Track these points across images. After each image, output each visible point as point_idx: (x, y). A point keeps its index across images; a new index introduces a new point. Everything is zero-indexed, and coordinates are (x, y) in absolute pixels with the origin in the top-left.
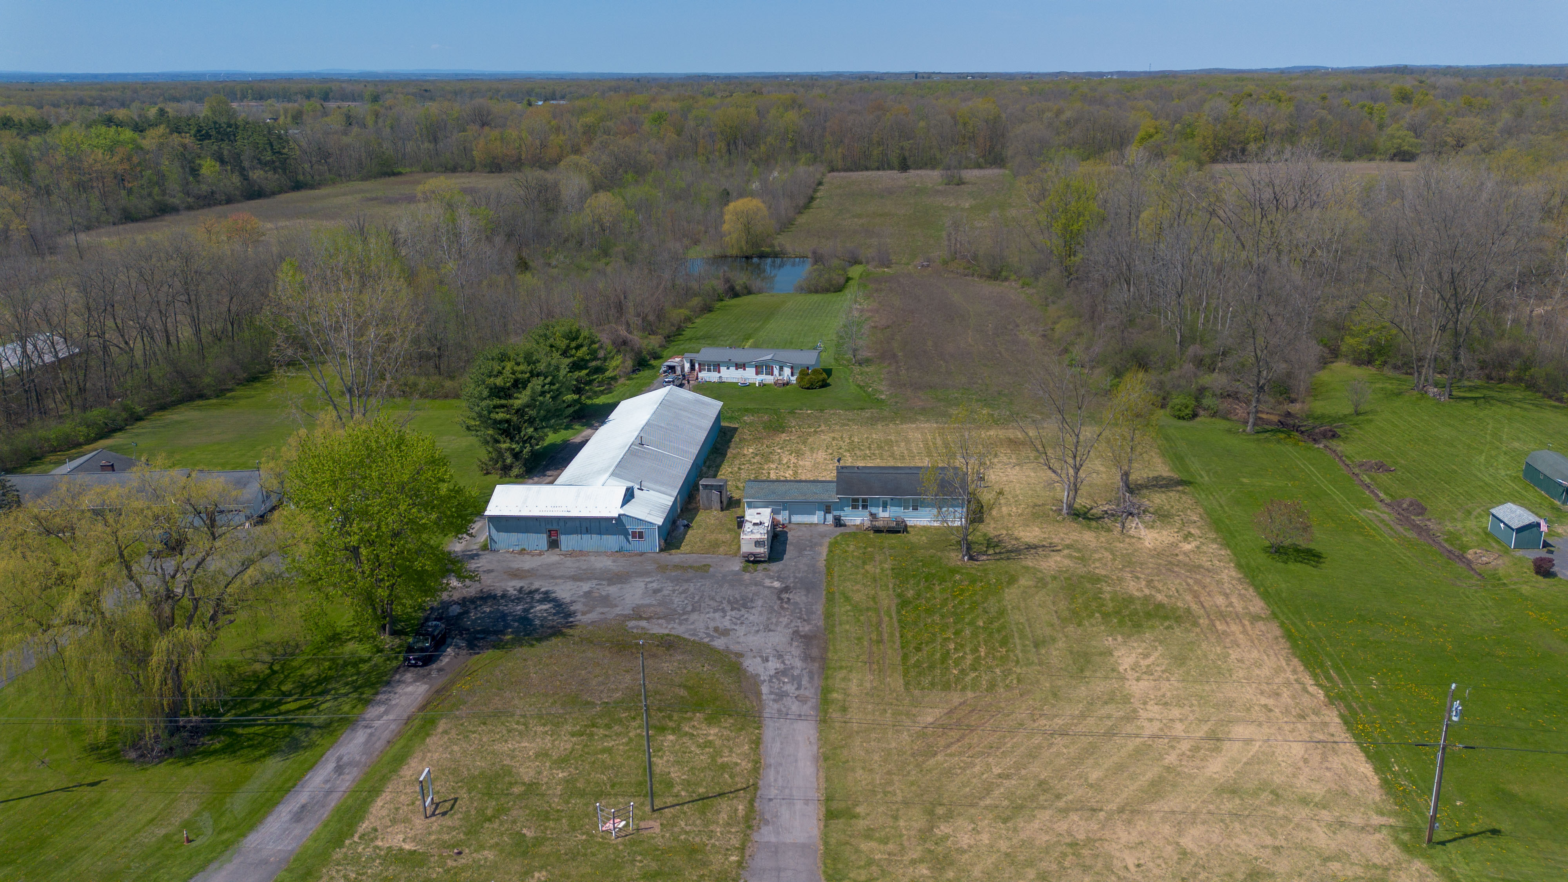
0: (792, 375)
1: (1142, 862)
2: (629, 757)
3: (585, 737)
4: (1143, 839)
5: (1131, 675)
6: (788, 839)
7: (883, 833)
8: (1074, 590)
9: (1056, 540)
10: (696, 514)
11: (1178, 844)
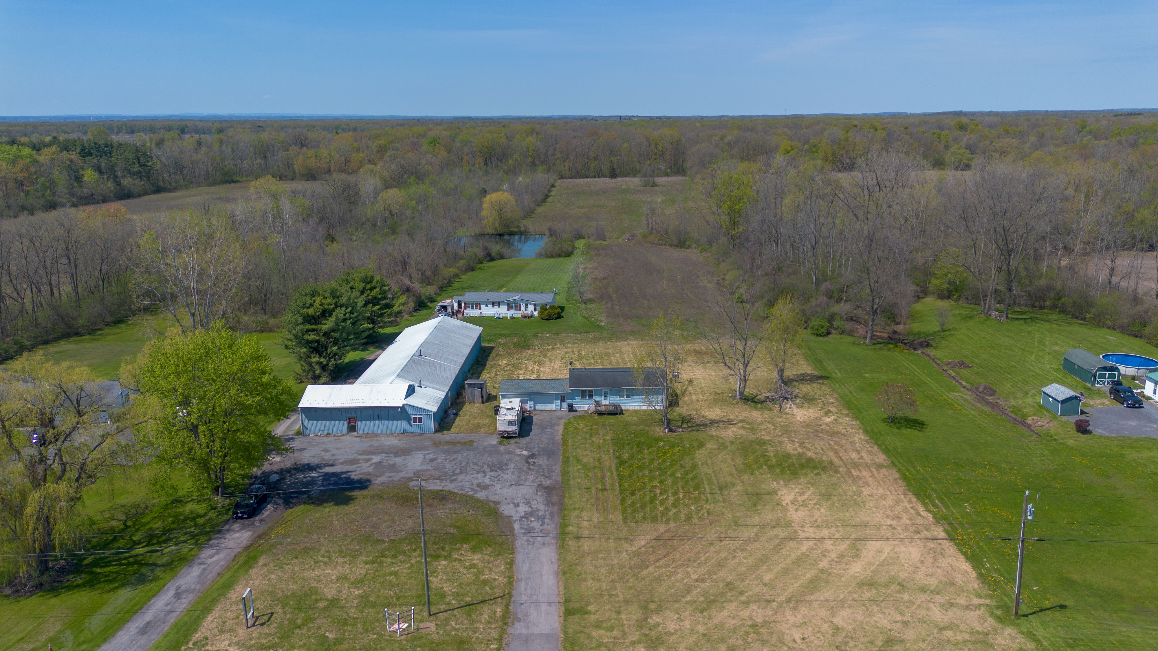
0: (535, 310)
1: (806, 636)
2: (411, 578)
3: (376, 565)
4: (806, 620)
5: (792, 508)
6: (536, 631)
7: (609, 624)
8: (747, 451)
9: (732, 417)
10: (463, 407)
11: (832, 622)
